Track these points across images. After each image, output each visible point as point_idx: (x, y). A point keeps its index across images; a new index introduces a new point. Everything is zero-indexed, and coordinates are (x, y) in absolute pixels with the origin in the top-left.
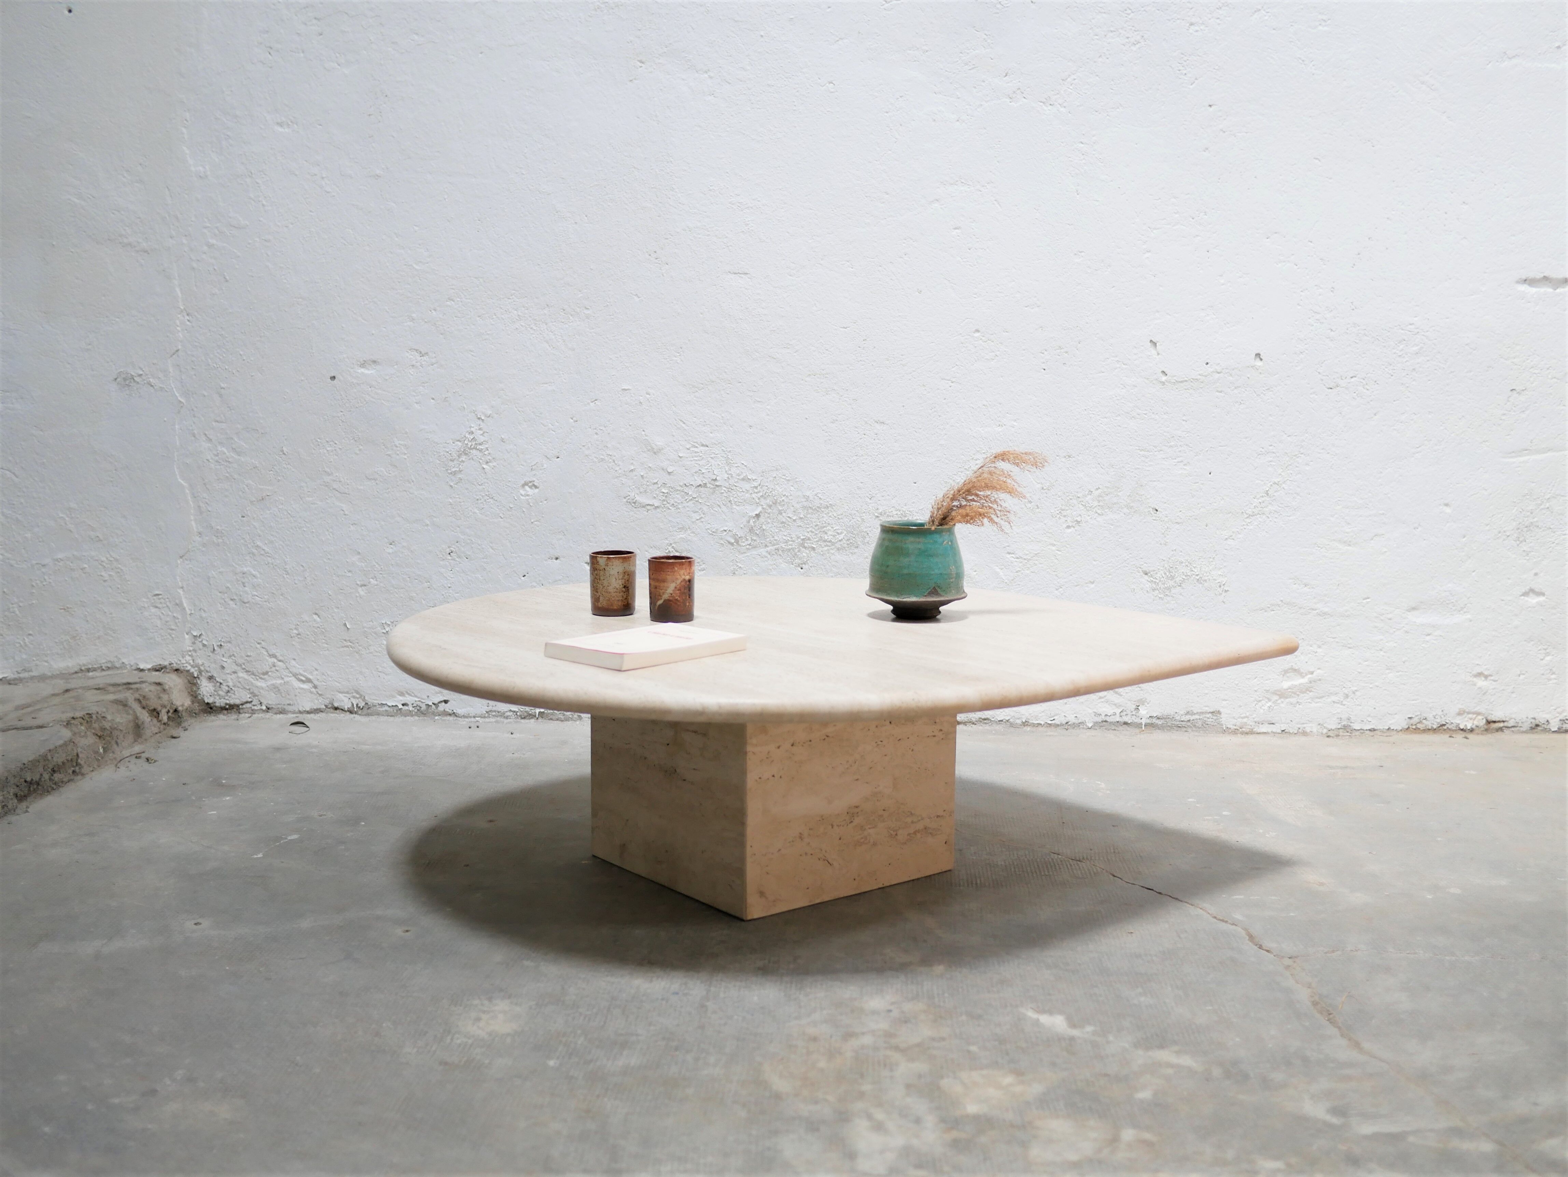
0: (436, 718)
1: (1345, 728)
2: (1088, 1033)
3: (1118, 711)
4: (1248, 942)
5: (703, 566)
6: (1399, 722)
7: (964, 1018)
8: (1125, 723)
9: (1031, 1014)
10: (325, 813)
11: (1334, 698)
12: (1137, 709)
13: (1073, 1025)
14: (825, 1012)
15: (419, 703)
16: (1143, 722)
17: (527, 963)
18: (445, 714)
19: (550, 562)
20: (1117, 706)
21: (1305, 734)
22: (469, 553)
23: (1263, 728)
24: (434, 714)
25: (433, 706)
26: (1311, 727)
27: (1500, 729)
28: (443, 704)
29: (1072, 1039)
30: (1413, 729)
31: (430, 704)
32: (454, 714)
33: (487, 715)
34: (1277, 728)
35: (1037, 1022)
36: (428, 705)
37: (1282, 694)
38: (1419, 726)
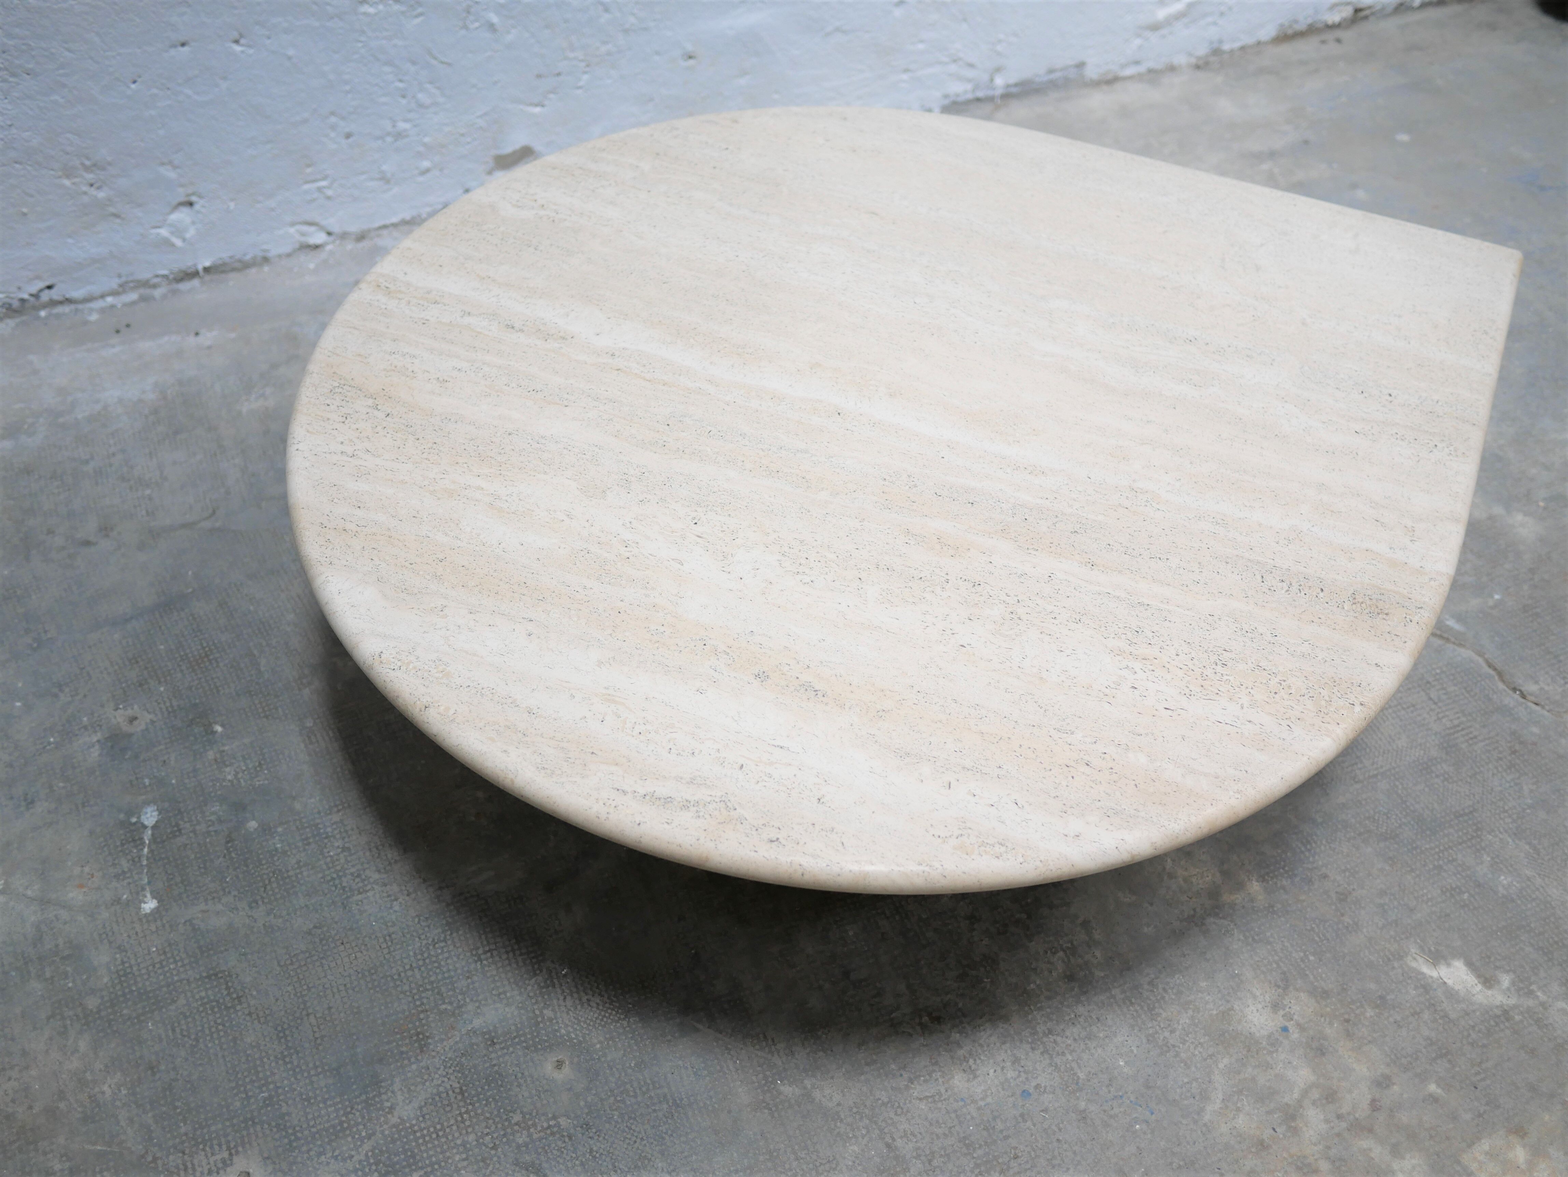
0: (43, 313)
1: (1217, 52)
2: (1508, 989)
3: (969, 87)
4: (1501, 686)
5: (420, 10)
6: (1267, 32)
7: (1370, 1013)
8: (978, 100)
9: (1427, 970)
10: (130, 712)
11: (1210, 19)
12: (992, 80)
13: (1488, 982)
14: (1221, 1066)
15: (7, 300)
16: (998, 92)
17: (788, 1090)
18: (53, 303)
19: (173, 52)
20: (969, 80)
21: (1172, 69)
22: (31, 66)
23: (1128, 72)
24: (37, 308)
25: (32, 299)
26: (1181, 60)
27: (1366, 18)
28: (47, 291)
29: (1506, 1014)
30: (1285, 37)
31: (26, 296)
32: (69, 301)
33: (121, 289)
34: (1142, 69)
35: (1451, 994)
36: (23, 300)
37: (1155, 27)
38: (1290, 32)
